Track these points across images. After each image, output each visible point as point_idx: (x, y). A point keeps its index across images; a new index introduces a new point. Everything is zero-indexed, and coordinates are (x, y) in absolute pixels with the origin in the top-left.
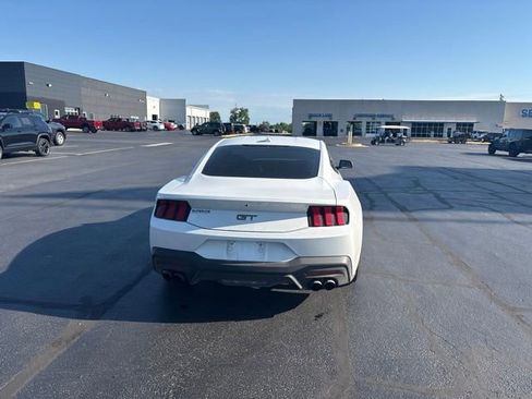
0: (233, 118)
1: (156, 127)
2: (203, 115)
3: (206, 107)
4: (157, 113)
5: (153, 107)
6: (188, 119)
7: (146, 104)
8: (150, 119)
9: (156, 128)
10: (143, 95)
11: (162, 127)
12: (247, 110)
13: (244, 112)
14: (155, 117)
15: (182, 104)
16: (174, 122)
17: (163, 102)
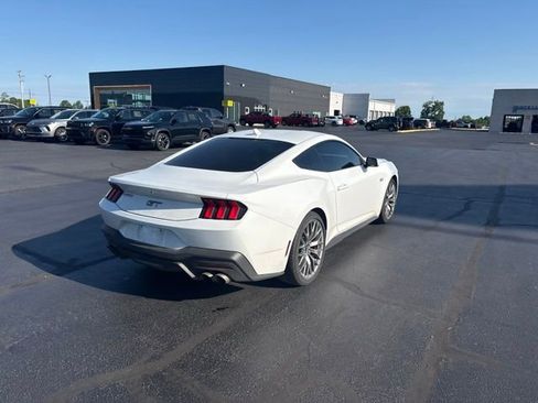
0: (425, 113)
1: (334, 122)
2: (389, 109)
3: (392, 101)
4: (340, 108)
5: (336, 103)
6: (369, 114)
7: (329, 100)
8: (332, 114)
9: (334, 124)
10: (327, 90)
11: (341, 122)
12: (442, 104)
13: (439, 106)
14: (337, 112)
15: (364, 99)
16: (355, 117)
17: (346, 96)
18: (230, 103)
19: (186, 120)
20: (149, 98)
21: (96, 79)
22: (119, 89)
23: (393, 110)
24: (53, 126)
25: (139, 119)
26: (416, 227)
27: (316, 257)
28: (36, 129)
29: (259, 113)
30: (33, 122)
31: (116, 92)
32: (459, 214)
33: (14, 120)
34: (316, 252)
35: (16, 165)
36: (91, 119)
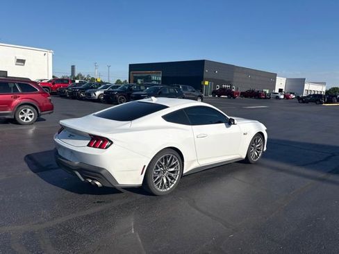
2: (321, 89)
3: (324, 84)
4: (283, 87)
5: (280, 83)
6: (305, 92)
7: (275, 82)
8: (277, 91)
9: (278, 98)
10: (274, 76)
11: (282, 97)
14: (281, 90)
15: (302, 82)
16: (293, 94)
17: (288, 80)
18: (207, 83)
19: (168, 92)
20: (160, 79)
21: (133, 67)
22: (145, 73)
23: (324, 90)
24: (98, 93)
25: (142, 91)
26: (272, 168)
27: (172, 179)
28: (89, 94)
29: (224, 89)
30: (88, 91)
31: (144, 75)
32: (316, 163)
33: (80, 89)
34: (173, 175)
35: (68, 113)
36: (117, 90)
